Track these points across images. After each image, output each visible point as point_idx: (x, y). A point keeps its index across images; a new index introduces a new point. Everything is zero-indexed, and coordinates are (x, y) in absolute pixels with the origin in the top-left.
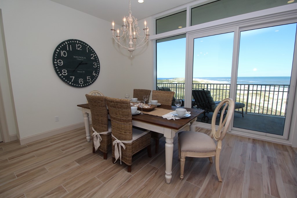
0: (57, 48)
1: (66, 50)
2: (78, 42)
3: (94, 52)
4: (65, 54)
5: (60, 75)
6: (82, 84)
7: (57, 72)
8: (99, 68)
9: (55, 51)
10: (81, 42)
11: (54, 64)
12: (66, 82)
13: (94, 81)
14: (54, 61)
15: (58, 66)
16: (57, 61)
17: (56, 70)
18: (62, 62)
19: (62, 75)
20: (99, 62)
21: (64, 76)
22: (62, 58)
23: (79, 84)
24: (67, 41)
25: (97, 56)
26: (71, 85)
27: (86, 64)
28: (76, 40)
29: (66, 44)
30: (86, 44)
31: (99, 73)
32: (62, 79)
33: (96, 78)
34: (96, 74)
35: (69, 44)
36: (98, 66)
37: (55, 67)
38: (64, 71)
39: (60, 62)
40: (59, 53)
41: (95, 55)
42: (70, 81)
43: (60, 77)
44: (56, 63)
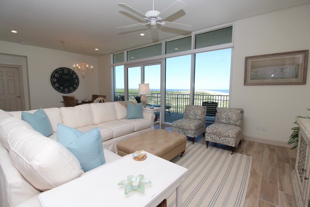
0: (53, 73)
1: (58, 73)
2: (65, 69)
3: (76, 73)
4: (57, 75)
5: (54, 86)
6: (67, 92)
7: (53, 85)
8: (79, 83)
9: (52, 74)
10: (68, 68)
11: (51, 81)
12: (58, 90)
13: (75, 90)
14: (51, 79)
15: (53, 82)
16: (53, 79)
17: (52, 84)
18: (56, 80)
19: (55, 87)
20: (79, 79)
21: (56, 87)
22: (56, 78)
23: (65, 91)
24: (59, 69)
25: (77, 76)
26: (60, 92)
27: (70, 80)
28: (64, 68)
29: (58, 70)
30: (70, 69)
31: (78, 85)
32: (55, 89)
33: (76, 88)
34: (76, 86)
35: (60, 70)
36: (78, 82)
37: (52, 82)
38: (57, 84)
39: (55, 79)
40: (54, 75)
41: (76, 75)
42: (60, 90)
43: (54, 88)
44: (52, 80)
